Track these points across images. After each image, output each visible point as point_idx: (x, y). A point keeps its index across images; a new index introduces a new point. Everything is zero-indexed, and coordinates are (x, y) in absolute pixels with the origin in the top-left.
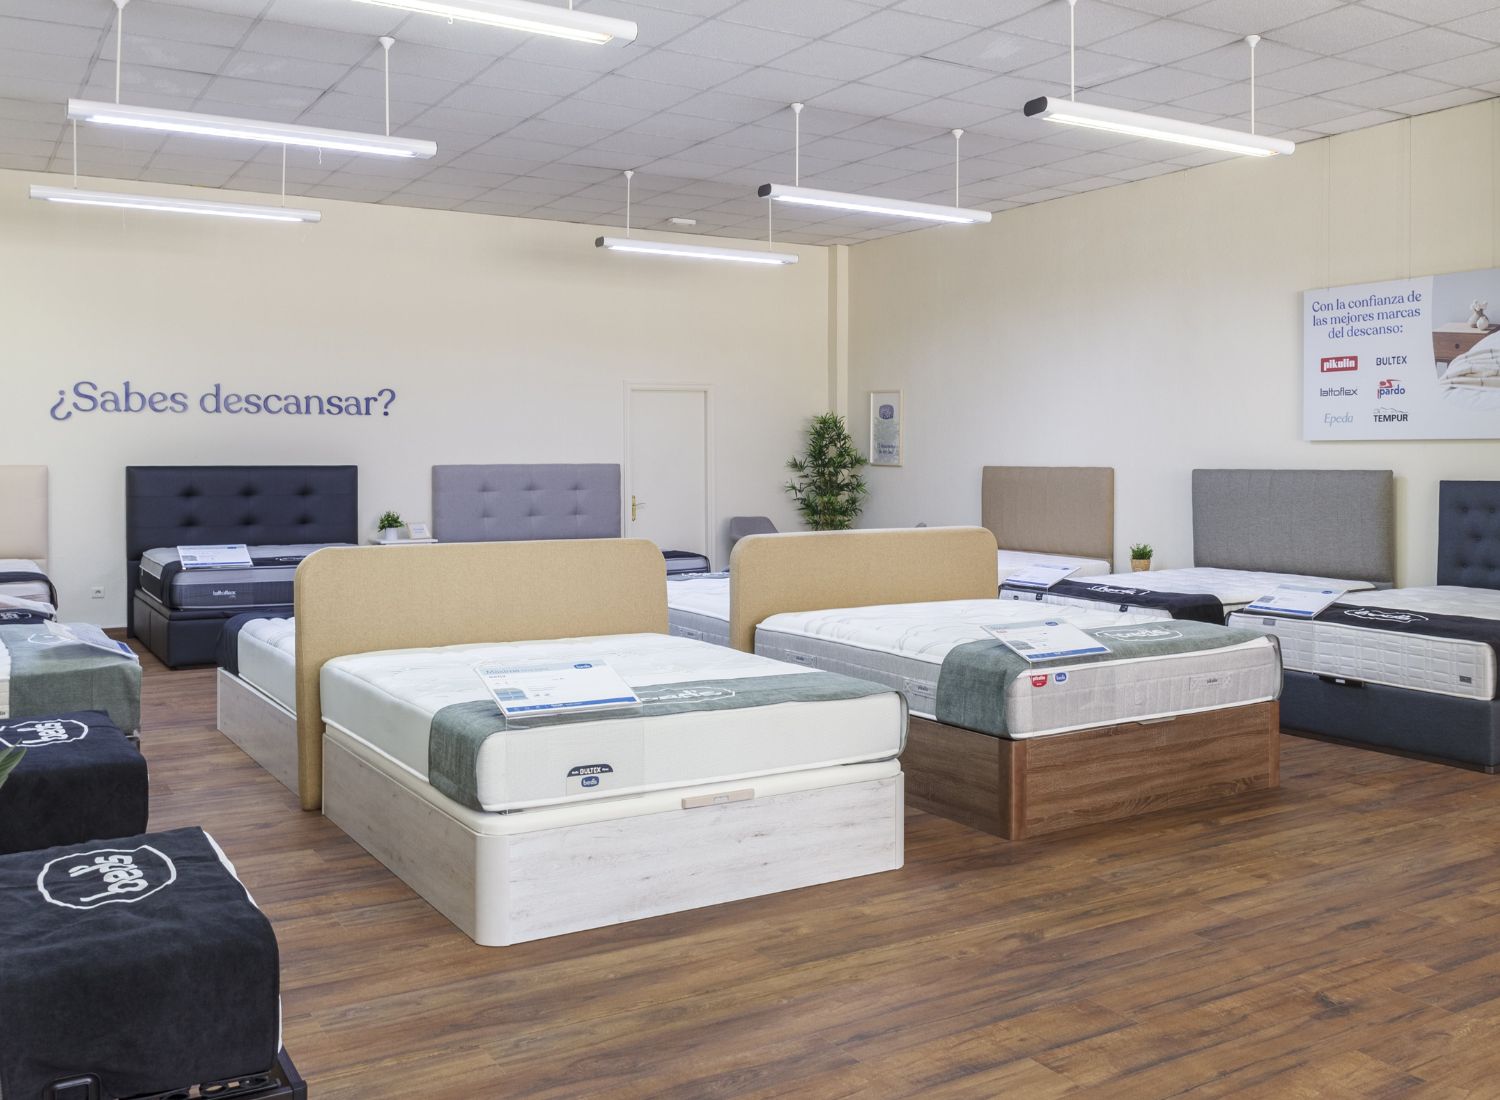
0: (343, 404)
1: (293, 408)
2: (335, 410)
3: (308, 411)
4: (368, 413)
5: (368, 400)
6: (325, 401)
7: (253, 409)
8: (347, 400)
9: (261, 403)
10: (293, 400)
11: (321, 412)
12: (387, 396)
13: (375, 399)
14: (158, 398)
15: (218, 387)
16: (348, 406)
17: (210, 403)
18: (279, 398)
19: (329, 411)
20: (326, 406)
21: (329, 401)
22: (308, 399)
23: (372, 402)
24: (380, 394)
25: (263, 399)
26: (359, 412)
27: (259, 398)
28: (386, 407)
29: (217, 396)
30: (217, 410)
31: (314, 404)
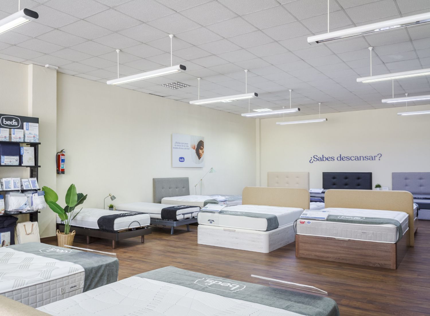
0: (369, 158)
1: (357, 159)
2: (366, 159)
3: (360, 160)
4: (375, 160)
5: (375, 156)
6: (364, 157)
7: (348, 160)
8: (370, 157)
9: (350, 158)
10: (357, 157)
11: (363, 160)
12: (380, 155)
13: (377, 156)
14: (329, 158)
15: (340, 155)
16: (370, 158)
17: (339, 159)
18: (354, 157)
19: (365, 160)
20: (364, 158)
21: (365, 157)
22: (360, 157)
23: (376, 157)
24: (378, 155)
25: (350, 157)
26: (373, 160)
27: (349, 157)
28: (379, 158)
29: (340, 157)
30: (340, 160)
31: (362, 158)
